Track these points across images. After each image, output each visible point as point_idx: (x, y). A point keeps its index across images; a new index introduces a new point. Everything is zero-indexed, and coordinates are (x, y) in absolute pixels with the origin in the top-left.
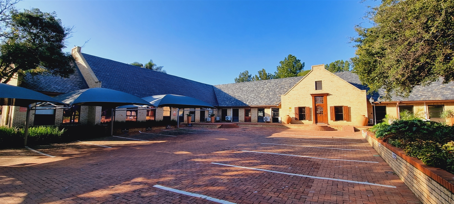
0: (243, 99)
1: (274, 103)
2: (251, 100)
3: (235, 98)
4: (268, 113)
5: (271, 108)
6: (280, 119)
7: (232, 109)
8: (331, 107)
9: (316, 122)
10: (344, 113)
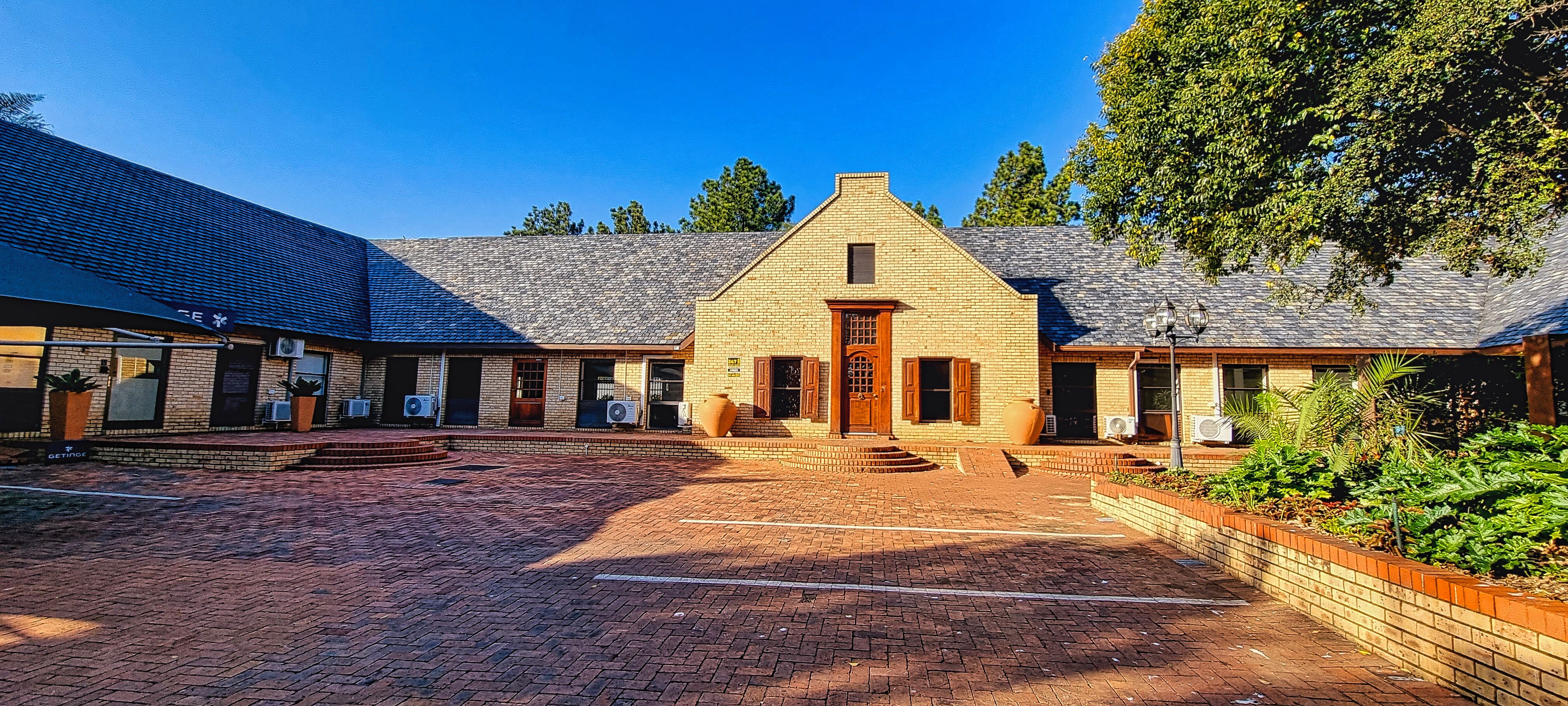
0: (509, 309)
1: (663, 337)
2: (550, 316)
3: (468, 304)
4: (630, 384)
5: (646, 358)
6: (683, 413)
7: (444, 361)
8: (906, 361)
9: (844, 428)
10: (955, 390)
